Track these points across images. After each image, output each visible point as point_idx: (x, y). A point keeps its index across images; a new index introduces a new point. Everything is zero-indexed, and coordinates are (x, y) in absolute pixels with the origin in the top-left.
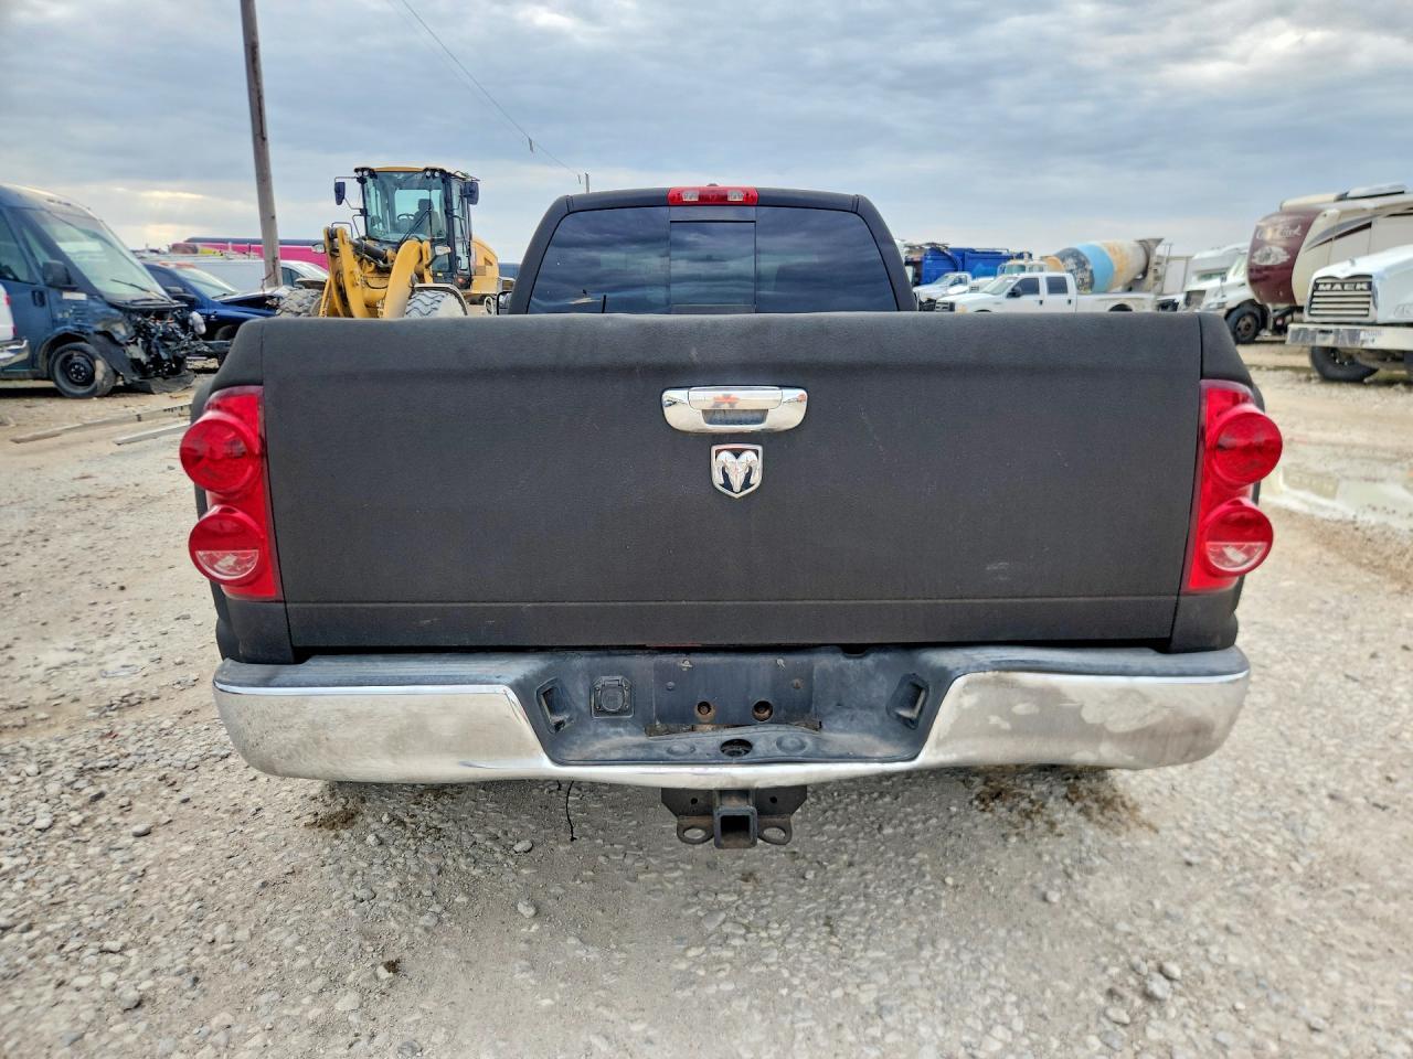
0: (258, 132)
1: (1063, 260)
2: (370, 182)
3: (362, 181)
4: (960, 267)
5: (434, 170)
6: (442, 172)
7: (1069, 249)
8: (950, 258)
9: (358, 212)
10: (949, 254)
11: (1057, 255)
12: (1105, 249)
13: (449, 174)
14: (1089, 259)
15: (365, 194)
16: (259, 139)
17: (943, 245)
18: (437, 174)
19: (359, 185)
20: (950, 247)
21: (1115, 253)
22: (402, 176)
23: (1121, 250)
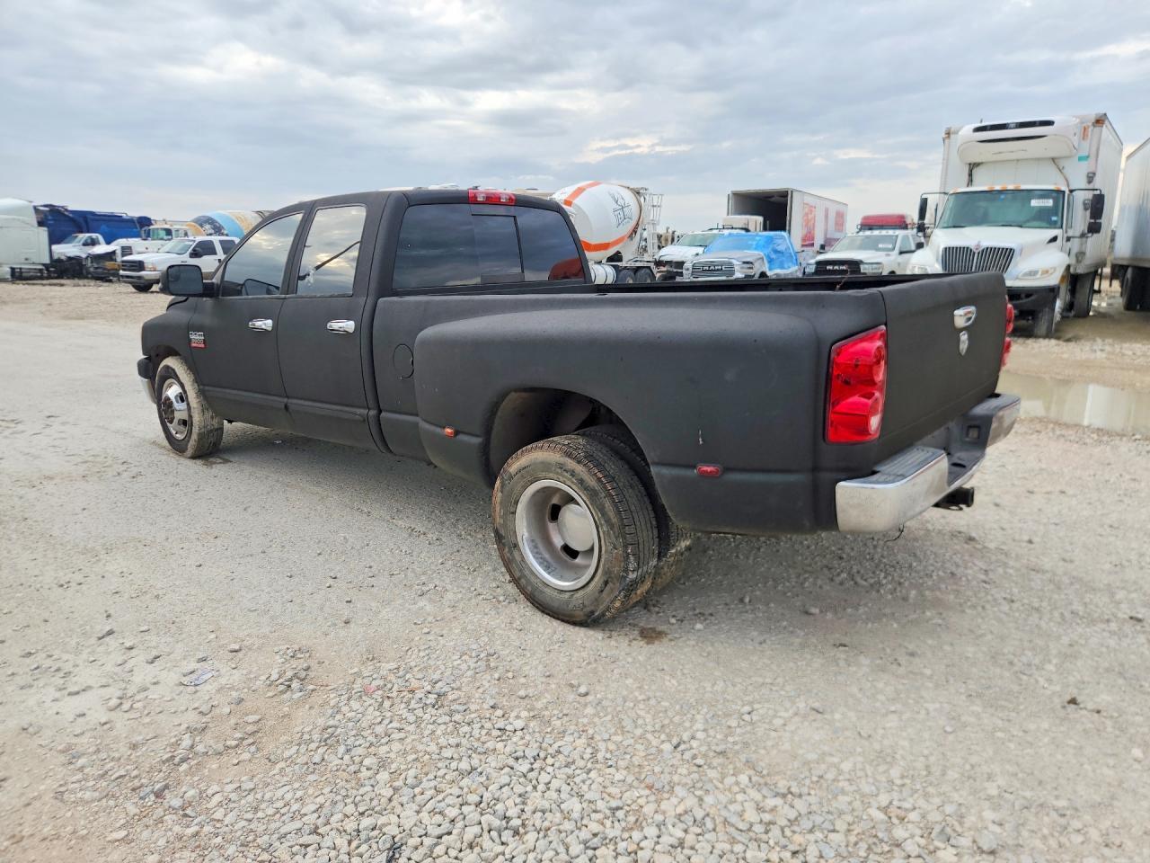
1: (202, 226)
4: (85, 229)
7: (203, 216)
8: (72, 220)
10: (71, 215)
11: (193, 221)
12: (234, 218)
14: (223, 225)
17: (62, 207)
20: (70, 209)
21: (243, 221)
23: (246, 219)
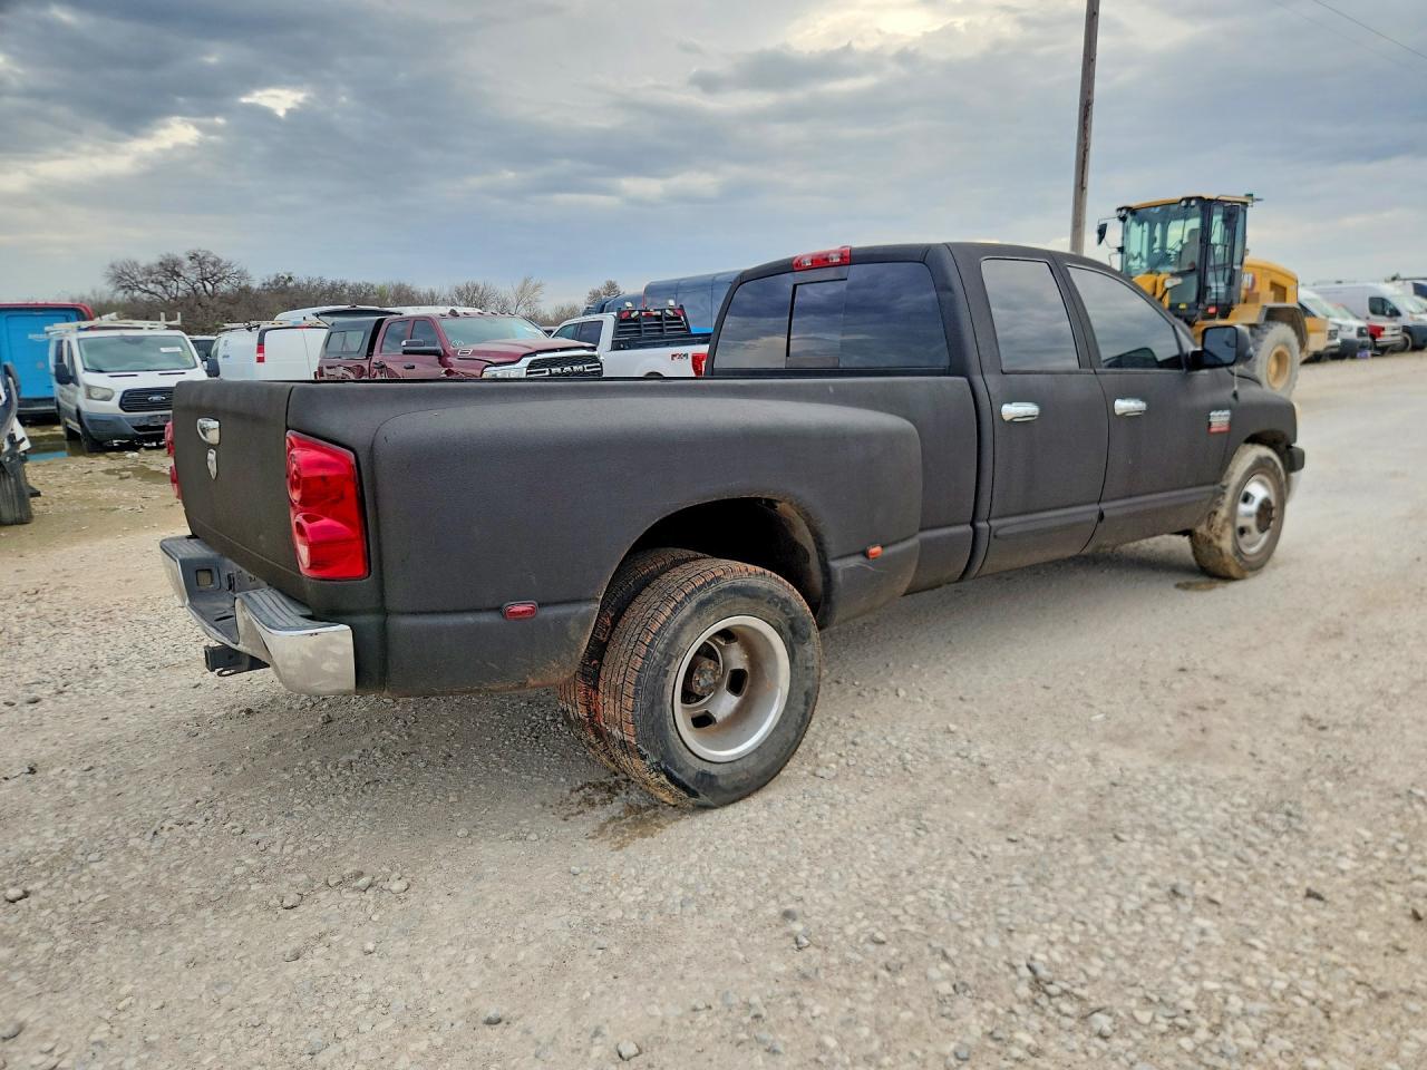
0: (1079, 182)
2: (1129, 218)
3: (1123, 219)
5: (1189, 199)
6: (1200, 199)
9: (1115, 250)
13: (1210, 201)
15: (1126, 231)
16: (1079, 189)
18: (1193, 203)
19: (1121, 224)
22: (1158, 209)
